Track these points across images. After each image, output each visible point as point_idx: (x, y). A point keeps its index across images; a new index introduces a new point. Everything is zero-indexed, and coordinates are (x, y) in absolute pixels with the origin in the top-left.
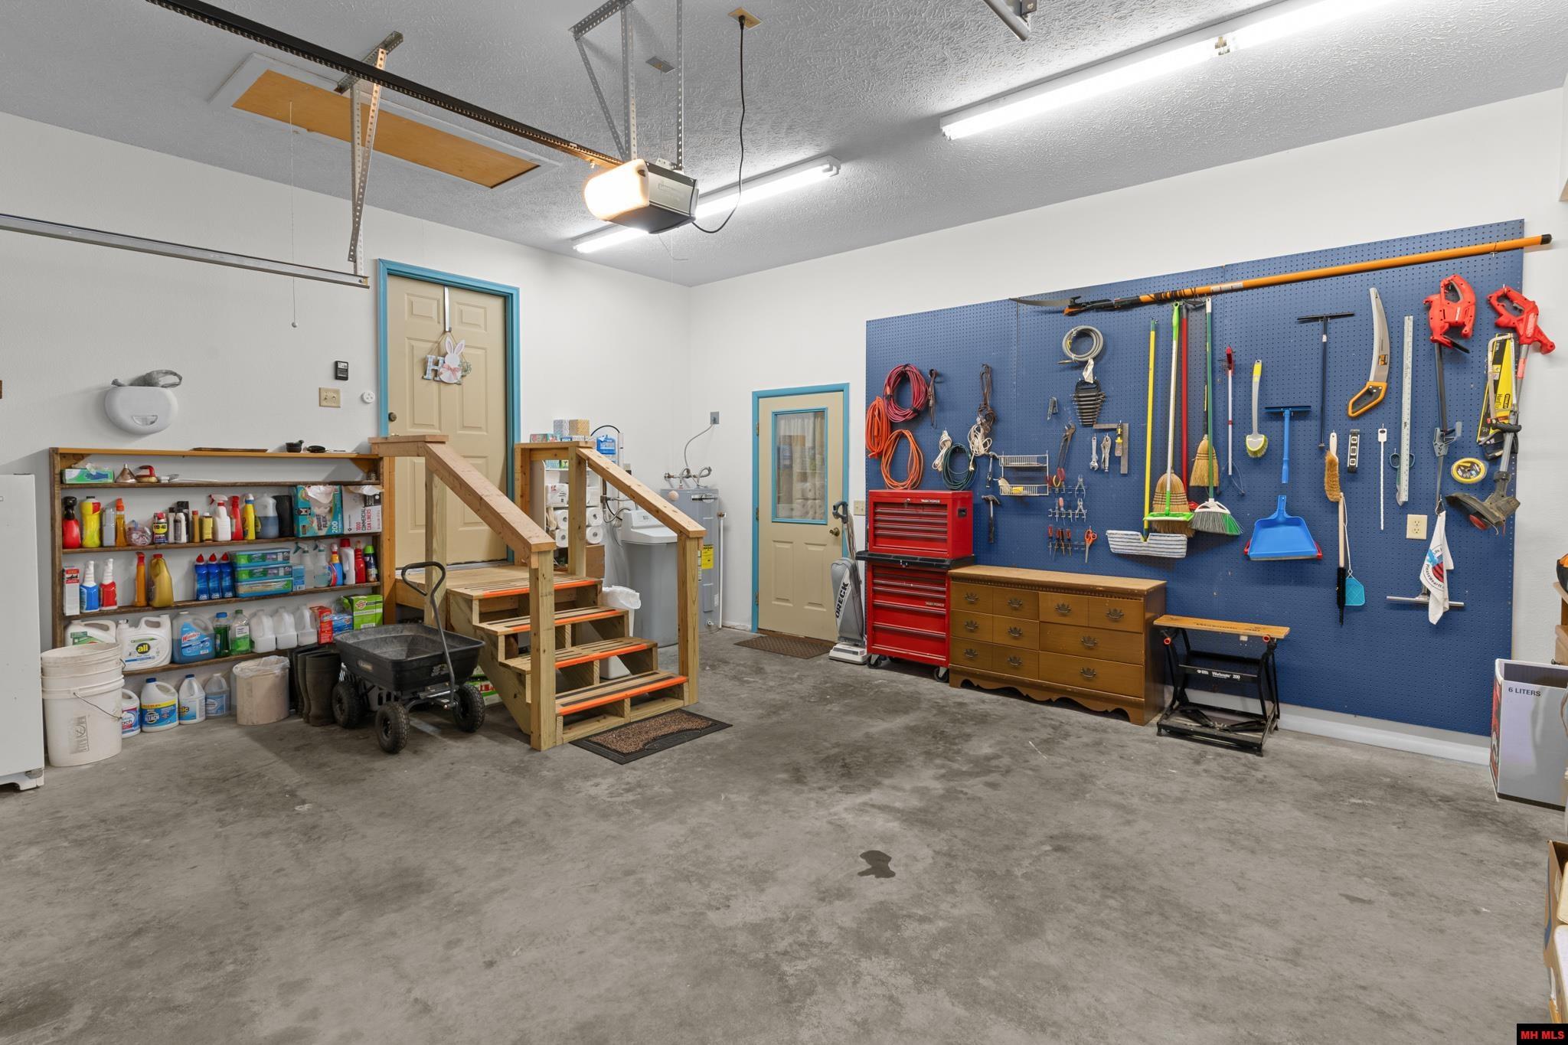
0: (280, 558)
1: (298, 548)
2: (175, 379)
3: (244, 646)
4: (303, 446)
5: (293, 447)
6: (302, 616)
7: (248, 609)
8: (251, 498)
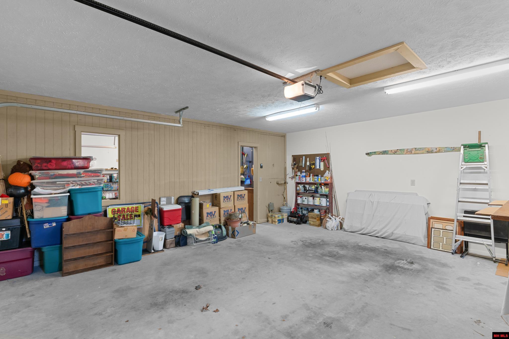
0: (110, 185)
1: (113, 184)
2: (96, 159)
3: (104, 198)
4: (114, 168)
5: (112, 168)
6: (113, 194)
7: (105, 192)
8: (106, 176)
